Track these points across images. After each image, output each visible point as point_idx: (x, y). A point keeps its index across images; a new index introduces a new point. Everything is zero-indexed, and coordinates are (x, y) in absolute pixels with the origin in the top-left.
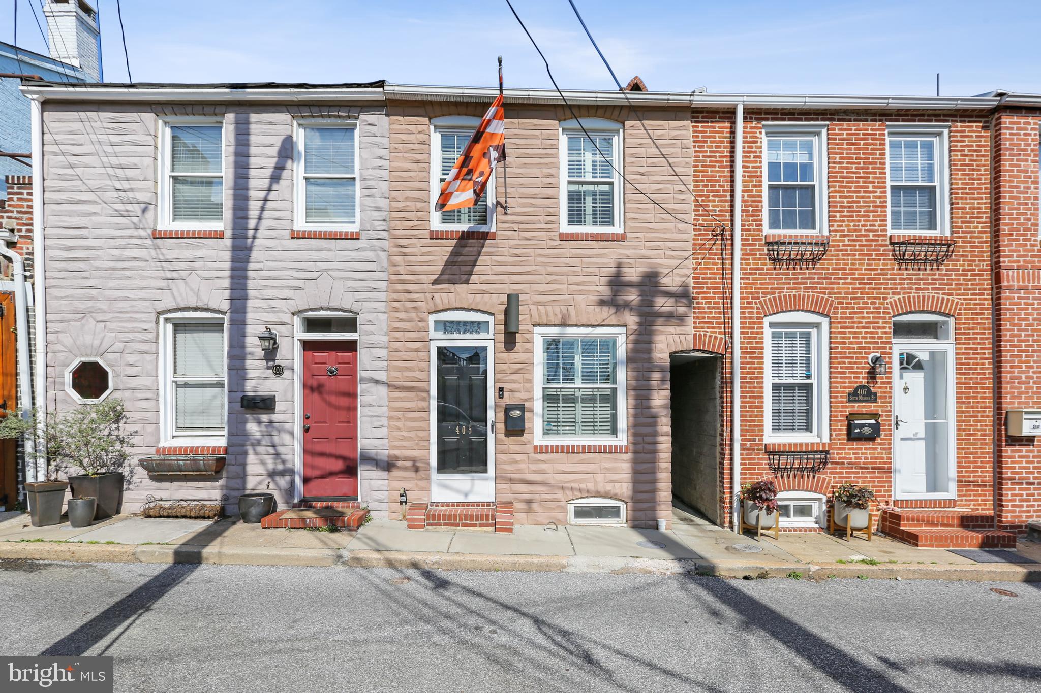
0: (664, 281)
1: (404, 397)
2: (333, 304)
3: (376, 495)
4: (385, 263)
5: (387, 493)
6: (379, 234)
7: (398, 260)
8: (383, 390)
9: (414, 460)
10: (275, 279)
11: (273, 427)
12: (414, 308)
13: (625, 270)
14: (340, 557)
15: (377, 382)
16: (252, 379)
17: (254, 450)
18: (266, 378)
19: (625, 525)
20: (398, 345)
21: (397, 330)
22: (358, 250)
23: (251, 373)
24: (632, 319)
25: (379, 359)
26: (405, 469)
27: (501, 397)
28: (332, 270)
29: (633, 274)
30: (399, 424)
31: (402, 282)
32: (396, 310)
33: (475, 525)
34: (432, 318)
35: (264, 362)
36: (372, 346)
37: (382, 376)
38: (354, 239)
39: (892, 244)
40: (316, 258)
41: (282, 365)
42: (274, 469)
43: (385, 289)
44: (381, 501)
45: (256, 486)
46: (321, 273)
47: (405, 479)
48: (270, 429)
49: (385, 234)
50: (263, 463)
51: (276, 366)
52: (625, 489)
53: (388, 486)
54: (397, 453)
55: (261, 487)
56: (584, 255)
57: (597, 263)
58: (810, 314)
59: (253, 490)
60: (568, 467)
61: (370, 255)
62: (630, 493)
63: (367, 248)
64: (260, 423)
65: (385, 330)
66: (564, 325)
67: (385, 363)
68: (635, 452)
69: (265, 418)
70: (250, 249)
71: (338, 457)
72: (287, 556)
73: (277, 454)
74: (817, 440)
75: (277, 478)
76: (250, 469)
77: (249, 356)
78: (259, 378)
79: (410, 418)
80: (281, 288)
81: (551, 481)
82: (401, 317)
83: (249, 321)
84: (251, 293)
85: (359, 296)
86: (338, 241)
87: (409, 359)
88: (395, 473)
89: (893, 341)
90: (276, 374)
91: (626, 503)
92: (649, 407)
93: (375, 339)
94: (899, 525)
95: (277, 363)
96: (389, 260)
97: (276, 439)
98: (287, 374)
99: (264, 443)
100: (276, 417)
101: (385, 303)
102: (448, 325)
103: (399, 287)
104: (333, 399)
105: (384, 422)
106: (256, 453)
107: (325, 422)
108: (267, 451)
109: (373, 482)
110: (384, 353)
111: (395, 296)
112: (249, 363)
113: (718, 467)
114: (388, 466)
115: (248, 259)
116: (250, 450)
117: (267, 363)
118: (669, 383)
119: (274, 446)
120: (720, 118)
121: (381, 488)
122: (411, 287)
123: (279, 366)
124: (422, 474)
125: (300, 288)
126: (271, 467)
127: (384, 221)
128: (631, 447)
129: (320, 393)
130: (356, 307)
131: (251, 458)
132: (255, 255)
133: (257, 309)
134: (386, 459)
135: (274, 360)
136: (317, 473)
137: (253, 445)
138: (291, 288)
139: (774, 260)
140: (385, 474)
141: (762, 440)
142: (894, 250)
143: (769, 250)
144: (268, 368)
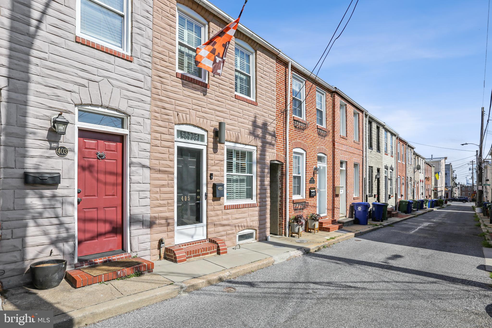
0: (269, 128)
1: (161, 177)
2: (112, 105)
3: (142, 246)
4: (149, 85)
5: (149, 243)
6: (146, 64)
7: (159, 85)
8: (147, 171)
9: (166, 219)
10: (59, 71)
11: (57, 201)
12: (168, 119)
13: (257, 120)
14: (182, 288)
15: (144, 166)
16: (32, 157)
17: (36, 222)
18: (48, 157)
19: (256, 241)
20: (158, 142)
21: (156, 132)
22: (130, 70)
23: (32, 152)
24: (260, 144)
25: (145, 150)
26: (161, 225)
27: (211, 179)
28: (112, 78)
29: (260, 122)
30: (157, 196)
31: (161, 100)
32: (156, 118)
33: (207, 254)
34: (177, 128)
35: (47, 144)
36: (140, 141)
37: (147, 162)
38: (128, 61)
39: (318, 128)
40: (98, 65)
41: (67, 147)
42: (57, 237)
43: (149, 103)
44: (146, 250)
45: (37, 255)
46: (102, 78)
47: (161, 232)
48: (53, 203)
49: (149, 65)
50: (46, 233)
51: (61, 147)
52: (256, 224)
53: (151, 238)
54: (156, 215)
55: (42, 255)
56: (244, 108)
57: (249, 114)
58: (302, 150)
59: (33, 259)
60: (237, 216)
61: (141, 77)
62: (258, 225)
63: (137, 70)
64: (41, 197)
65: (149, 131)
66: (236, 142)
67: (149, 154)
68: (260, 206)
69: (48, 193)
70: (33, 36)
71: (105, 221)
72: (148, 298)
73: (61, 224)
74: (302, 198)
75: (61, 245)
76: (30, 240)
77: (31, 135)
78: (41, 156)
79: (164, 192)
80: (66, 81)
81: (231, 224)
82: (160, 124)
83: (30, 103)
84: (34, 78)
85: (131, 103)
86: (116, 58)
87: (164, 152)
88: (156, 228)
89: (318, 162)
90: (61, 154)
91: (256, 230)
92: (264, 185)
93: (142, 135)
94: (322, 226)
95: (61, 145)
96: (152, 84)
97: (59, 211)
98: (69, 154)
99: (46, 215)
100: (59, 192)
101: (149, 112)
102: (183, 133)
103: (159, 103)
104: (102, 177)
105: (148, 194)
106: (38, 225)
107: (94, 196)
108: (50, 222)
109: (140, 237)
110: (148, 147)
111: (156, 109)
112: (30, 141)
113: (278, 211)
114: (151, 224)
115: (32, 45)
116: (31, 223)
117: (50, 144)
118: (269, 174)
119: (57, 217)
120: (283, 64)
121: (146, 241)
122: (166, 105)
123: (64, 148)
124: (170, 227)
125: (84, 86)
126: (54, 236)
127: (149, 55)
128: (259, 204)
129: (91, 172)
130: (129, 111)
131: (32, 230)
132: (38, 43)
133: (39, 94)
134: (149, 219)
135: (57, 142)
136: (88, 235)
137: (34, 218)
138: (76, 83)
139: (296, 127)
140: (148, 230)
141: (292, 198)
142: (318, 131)
143: (294, 123)
144: (51, 148)
